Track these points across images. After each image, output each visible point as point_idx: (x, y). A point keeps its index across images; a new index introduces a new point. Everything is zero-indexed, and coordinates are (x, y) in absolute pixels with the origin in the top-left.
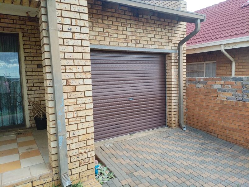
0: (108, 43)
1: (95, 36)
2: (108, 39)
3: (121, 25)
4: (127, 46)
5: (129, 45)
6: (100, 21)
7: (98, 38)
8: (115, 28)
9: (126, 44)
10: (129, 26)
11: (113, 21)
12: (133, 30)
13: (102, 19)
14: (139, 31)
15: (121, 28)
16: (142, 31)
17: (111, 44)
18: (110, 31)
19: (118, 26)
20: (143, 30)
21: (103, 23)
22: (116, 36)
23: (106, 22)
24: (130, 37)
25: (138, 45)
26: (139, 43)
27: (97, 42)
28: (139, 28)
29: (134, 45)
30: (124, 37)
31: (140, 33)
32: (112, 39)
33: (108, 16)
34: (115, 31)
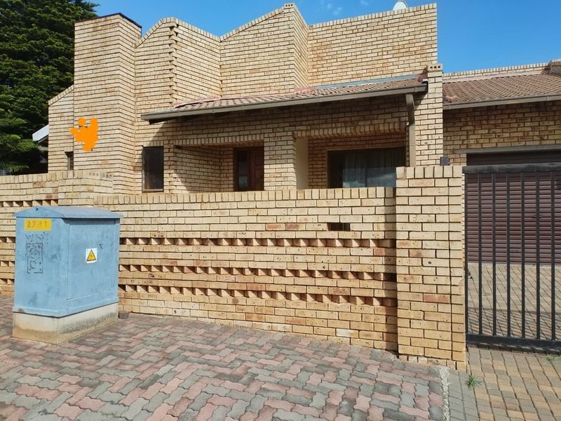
0: (495, 145)
1: (477, 139)
2: (496, 140)
3: (515, 121)
4: (525, 146)
5: (528, 143)
6: (485, 122)
7: (481, 141)
8: (507, 126)
9: (523, 143)
10: (529, 120)
11: (502, 120)
12: (537, 124)
13: (487, 120)
14: (546, 123)
15: (516, 125)
16: (552, 123)
17: (499, 145)
18: (498, 131)
19: (510, 123)
20: (555, 121)
21: (488, 124)
22: (507, 135)
23: (493, 122)
24: (531, 134)
25: (544, 142)
26: (548, 139)
27: (479, 146)
28: (546, 120)
29: (538, 143)
30: (521, 134)
31: (548, 126)
32: (502, 140)
33: (495, 115)
34: (504, 130)
